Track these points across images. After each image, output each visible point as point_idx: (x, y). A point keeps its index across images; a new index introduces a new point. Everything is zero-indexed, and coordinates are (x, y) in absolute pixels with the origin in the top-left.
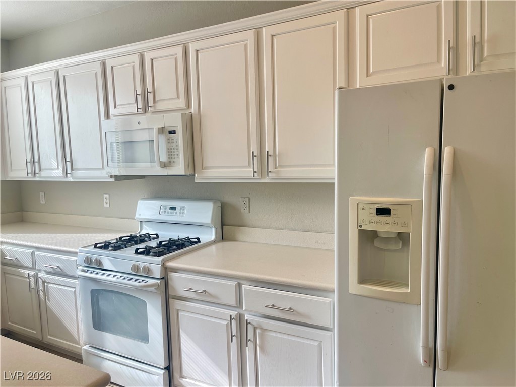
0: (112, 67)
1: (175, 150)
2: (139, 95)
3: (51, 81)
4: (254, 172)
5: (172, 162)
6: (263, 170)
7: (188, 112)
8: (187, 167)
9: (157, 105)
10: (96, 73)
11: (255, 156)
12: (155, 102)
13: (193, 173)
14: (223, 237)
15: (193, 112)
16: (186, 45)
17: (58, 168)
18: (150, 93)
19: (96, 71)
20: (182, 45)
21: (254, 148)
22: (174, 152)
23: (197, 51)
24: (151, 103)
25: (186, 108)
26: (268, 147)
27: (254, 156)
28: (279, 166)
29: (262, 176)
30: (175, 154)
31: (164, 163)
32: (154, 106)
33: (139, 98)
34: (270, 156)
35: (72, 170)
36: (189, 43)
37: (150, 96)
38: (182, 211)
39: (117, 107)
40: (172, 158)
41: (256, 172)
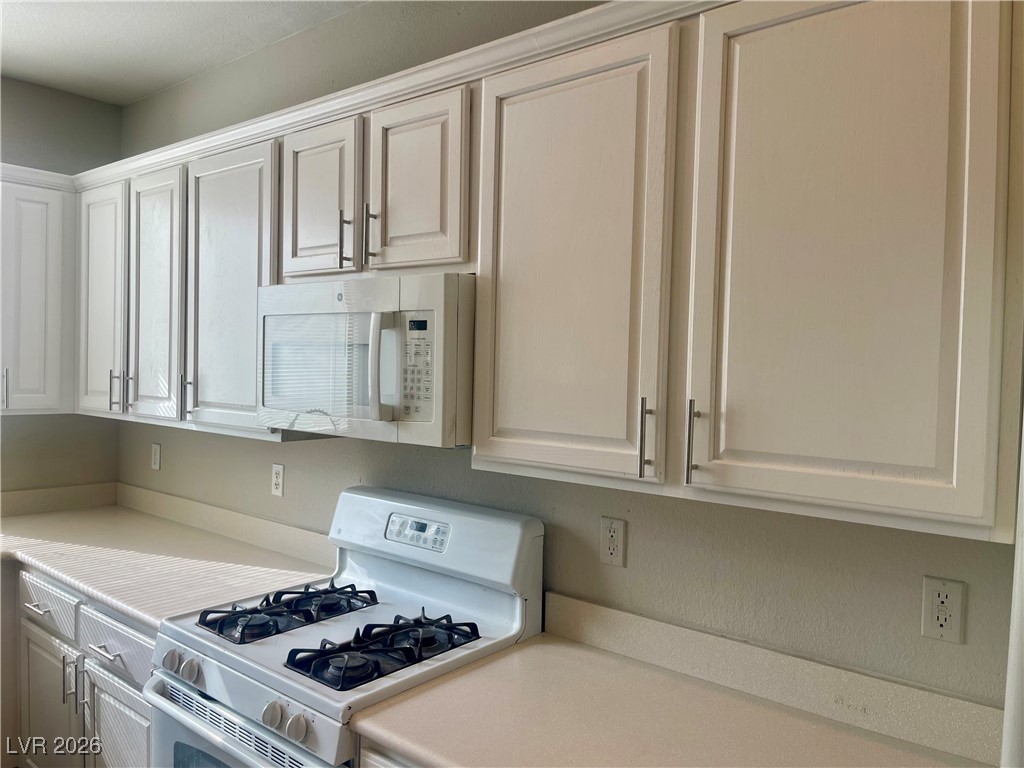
0: (296, 154)
1: (424, 377)
2: (349, 223)
3: (172, 191)
4: (643, 462)
5: (412, 409)
6: (670, 459)
7: (465, 271)
8: (450, 424)
9: (390, 250)
10: (261, 170)
11: (650, 412)
12: (385, 243)
13: (466, 443)
14: (544, 628)
15: (478, 273)
16: (472, 86)
17: (169, 398)
18: (375, 217)
19: (260, 166)
20: (463, 86)
21: (648, 388)
22: (419, 381)
23: (500, 101)
24: (375, 245)
25: (460, 260)
26: (693, 387)
27: (644, 412)
28: (727, 451)
29: (668, 474)
30: (422, 385)
31: (393, 408)
32: (383, 255)
33: (349, 230)
34: (699, 415)
35: (196, 404)
36: (480, 79)
37: (375, 226)
38: (439, 538)
39: (299, 253)
40: (412, 397)
41: (649, 462)
